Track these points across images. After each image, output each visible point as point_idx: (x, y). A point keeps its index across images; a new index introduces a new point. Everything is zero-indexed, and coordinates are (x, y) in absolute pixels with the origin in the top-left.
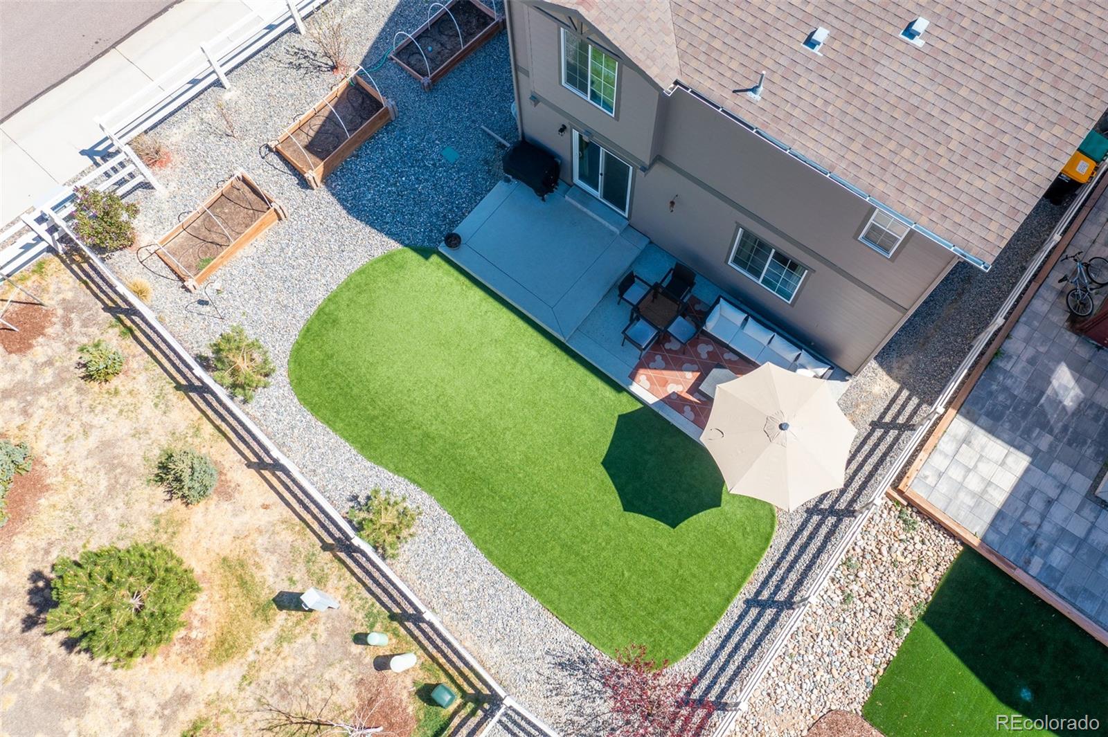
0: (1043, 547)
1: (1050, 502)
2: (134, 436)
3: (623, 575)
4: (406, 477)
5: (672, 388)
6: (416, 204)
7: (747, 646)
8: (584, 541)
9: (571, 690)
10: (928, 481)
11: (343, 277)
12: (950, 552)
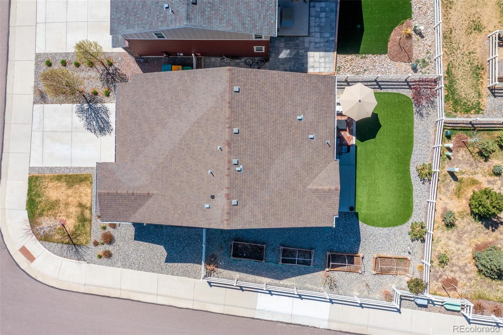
0: (327, 39)
1: (316, 43)
2: (450, 239)
3: (395, 117)
4: (410, 176)
5: (348, 135)
6: (346, 227)
7: (390, 83)
8: (395, 130)
9: (426, 111)
10: (328, 69)
11: (377, 228)
12: (340, 56)
